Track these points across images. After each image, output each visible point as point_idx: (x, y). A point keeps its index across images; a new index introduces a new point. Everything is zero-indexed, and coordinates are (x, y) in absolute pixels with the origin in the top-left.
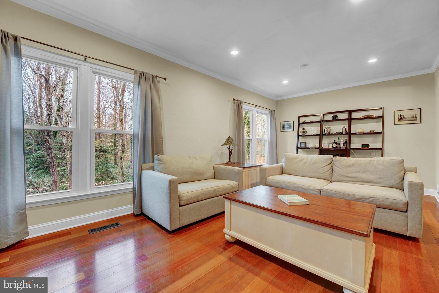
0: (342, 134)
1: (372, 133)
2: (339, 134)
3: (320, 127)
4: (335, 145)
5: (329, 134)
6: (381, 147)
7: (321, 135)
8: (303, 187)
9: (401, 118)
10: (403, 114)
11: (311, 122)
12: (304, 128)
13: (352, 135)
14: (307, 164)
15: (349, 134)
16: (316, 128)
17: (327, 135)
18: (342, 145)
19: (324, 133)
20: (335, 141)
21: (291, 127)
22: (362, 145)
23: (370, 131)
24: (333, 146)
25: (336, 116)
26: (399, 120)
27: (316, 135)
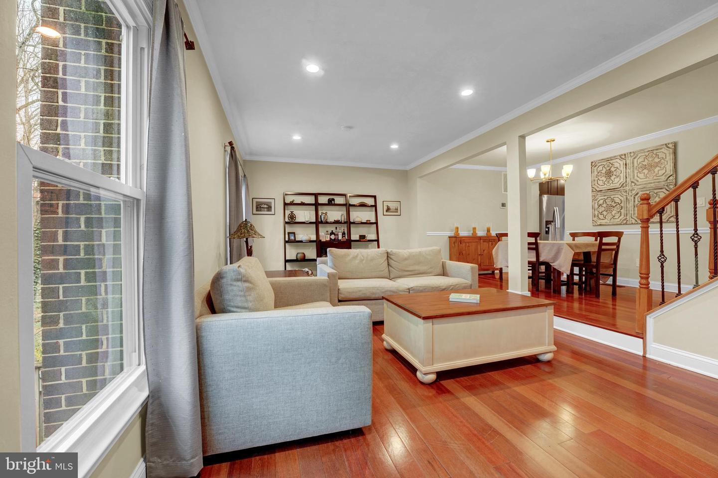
0: (341, 223)
1: (368, 223)
2: (337, 222)
3: (315, 212)
4: (333, 237)
5: (327, 223)
6: (376, 238)
7: (318, 223)
8: (391, 289)
9: (388, 209)
10: (390, 205)
11: (302, 204)
12: (292, 212)
13: (351, 225)
14: (364, 262)
15: (349, 223)
16: (310, 213)
17: (324, 223)
18: (340, 237)
19: (320, 220)
20: (332, 231)
21: (271, 207)
22: (360, 236)
23: (367, 221)
24: (330, 238)
25: (333, 200)
26: (387, 211)
27: (311, 223)
